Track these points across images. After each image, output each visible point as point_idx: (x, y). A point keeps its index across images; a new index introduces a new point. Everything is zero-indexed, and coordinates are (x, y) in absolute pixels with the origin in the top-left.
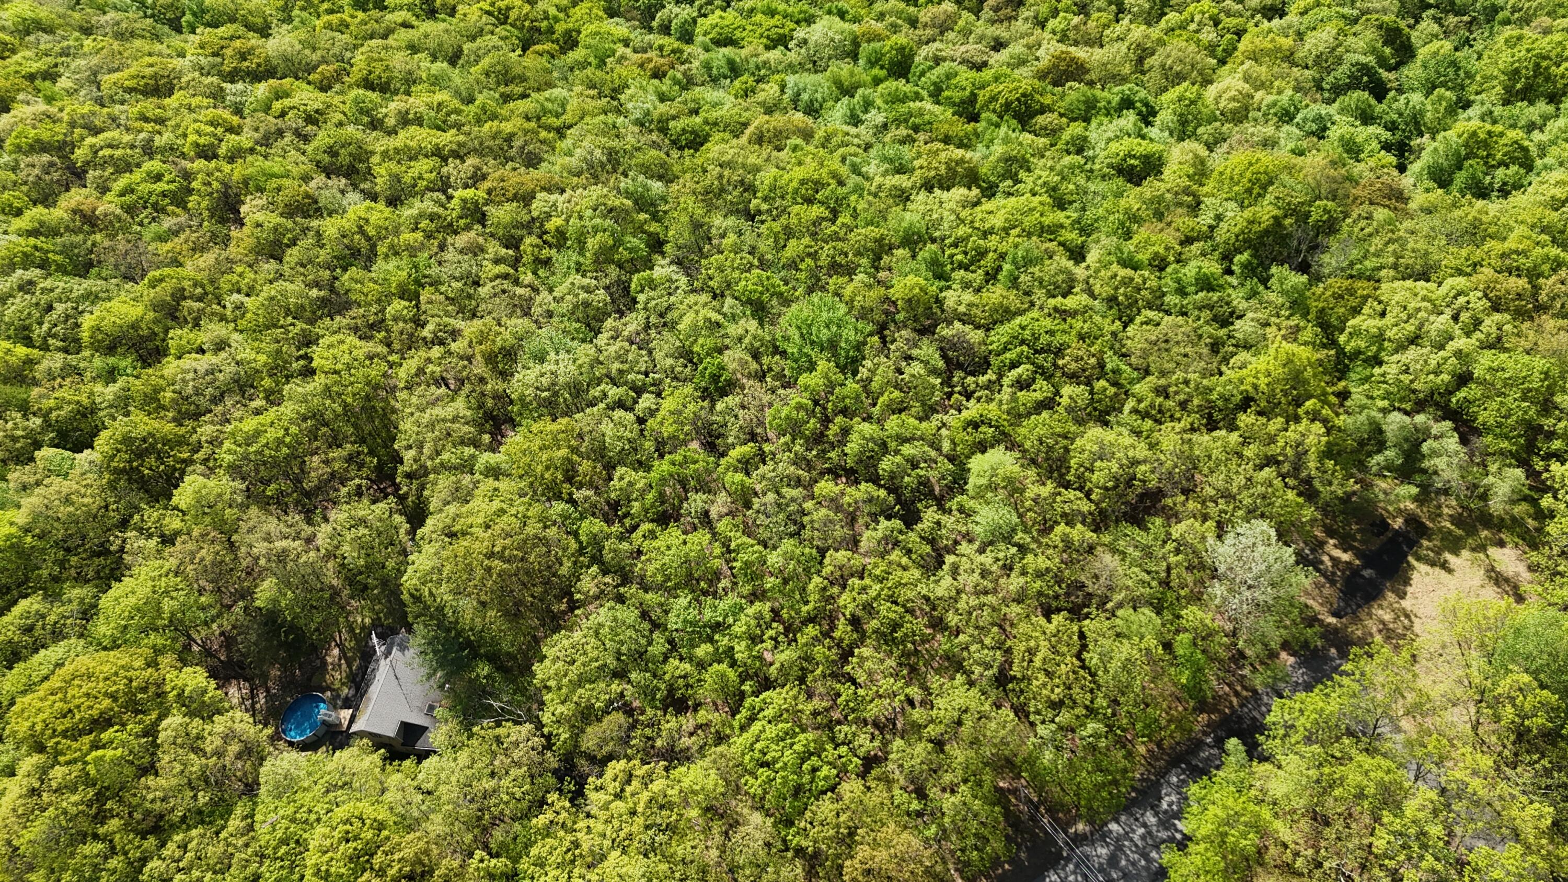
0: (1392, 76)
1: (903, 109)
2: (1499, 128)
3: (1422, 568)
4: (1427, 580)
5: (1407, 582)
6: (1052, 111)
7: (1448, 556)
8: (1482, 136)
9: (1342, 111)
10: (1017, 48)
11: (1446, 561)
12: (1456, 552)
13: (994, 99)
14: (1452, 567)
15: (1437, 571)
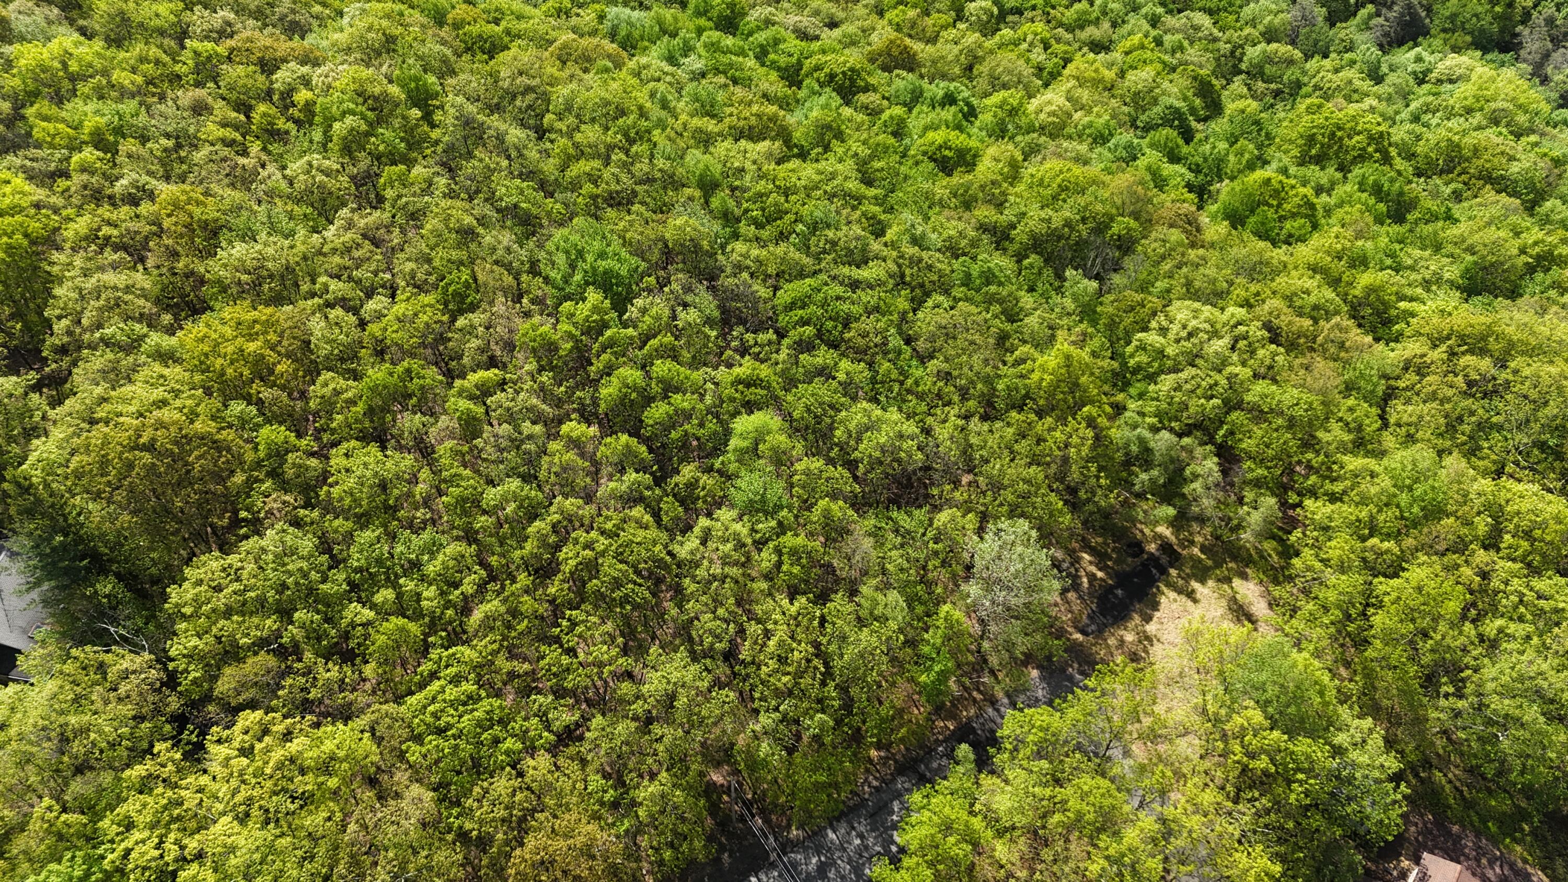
0: (1200, 126)
1: (725, 59)
2: (1291, 182)
3: (1172, 595)
4: (1174, 606)
5: (1155, 606)
6: (875, 90)
7: (1195, 585)
8: (1276, 186)
9: (1152, 146)
10: (849, 28)
11: (1193, 591)
12: (1203, 581)
13: (818, 68)
14: (1198, 596)
15: (1184, 598)
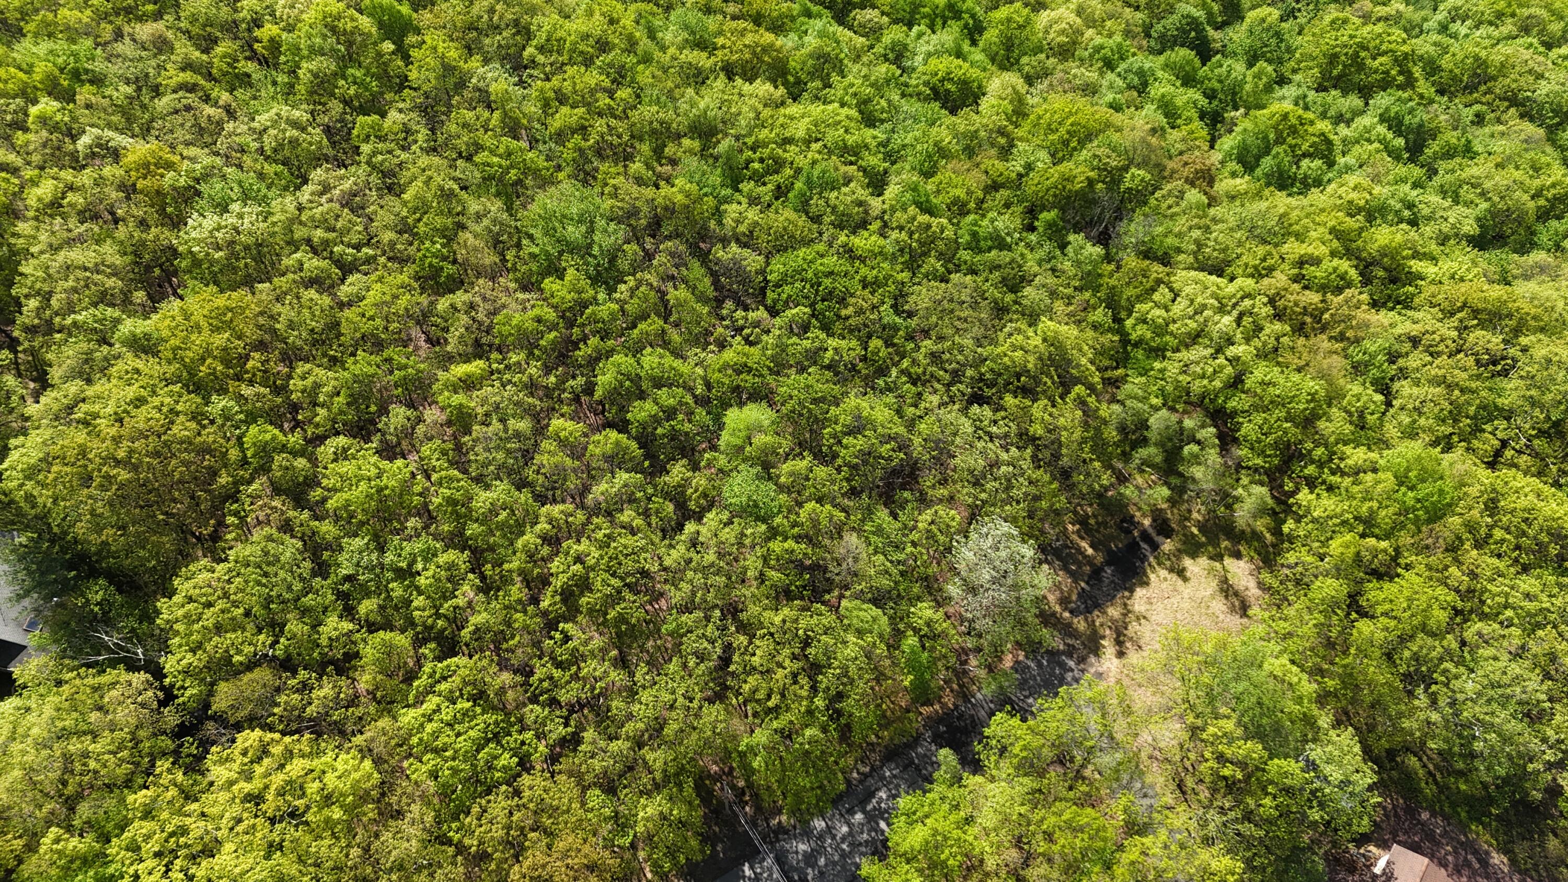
0: (1217, 35)
2: (1310, 115)
3: (1163, 573)
4: (1164, 585)
5: (1144, 584)
6: (873, 7)
7: (1187, 562)
8: (1294, 121)
9: (1166, 66)
11: (1184, 569)
12: (1194, 555)
14: (1188, 574)
15: (1174, 577)
